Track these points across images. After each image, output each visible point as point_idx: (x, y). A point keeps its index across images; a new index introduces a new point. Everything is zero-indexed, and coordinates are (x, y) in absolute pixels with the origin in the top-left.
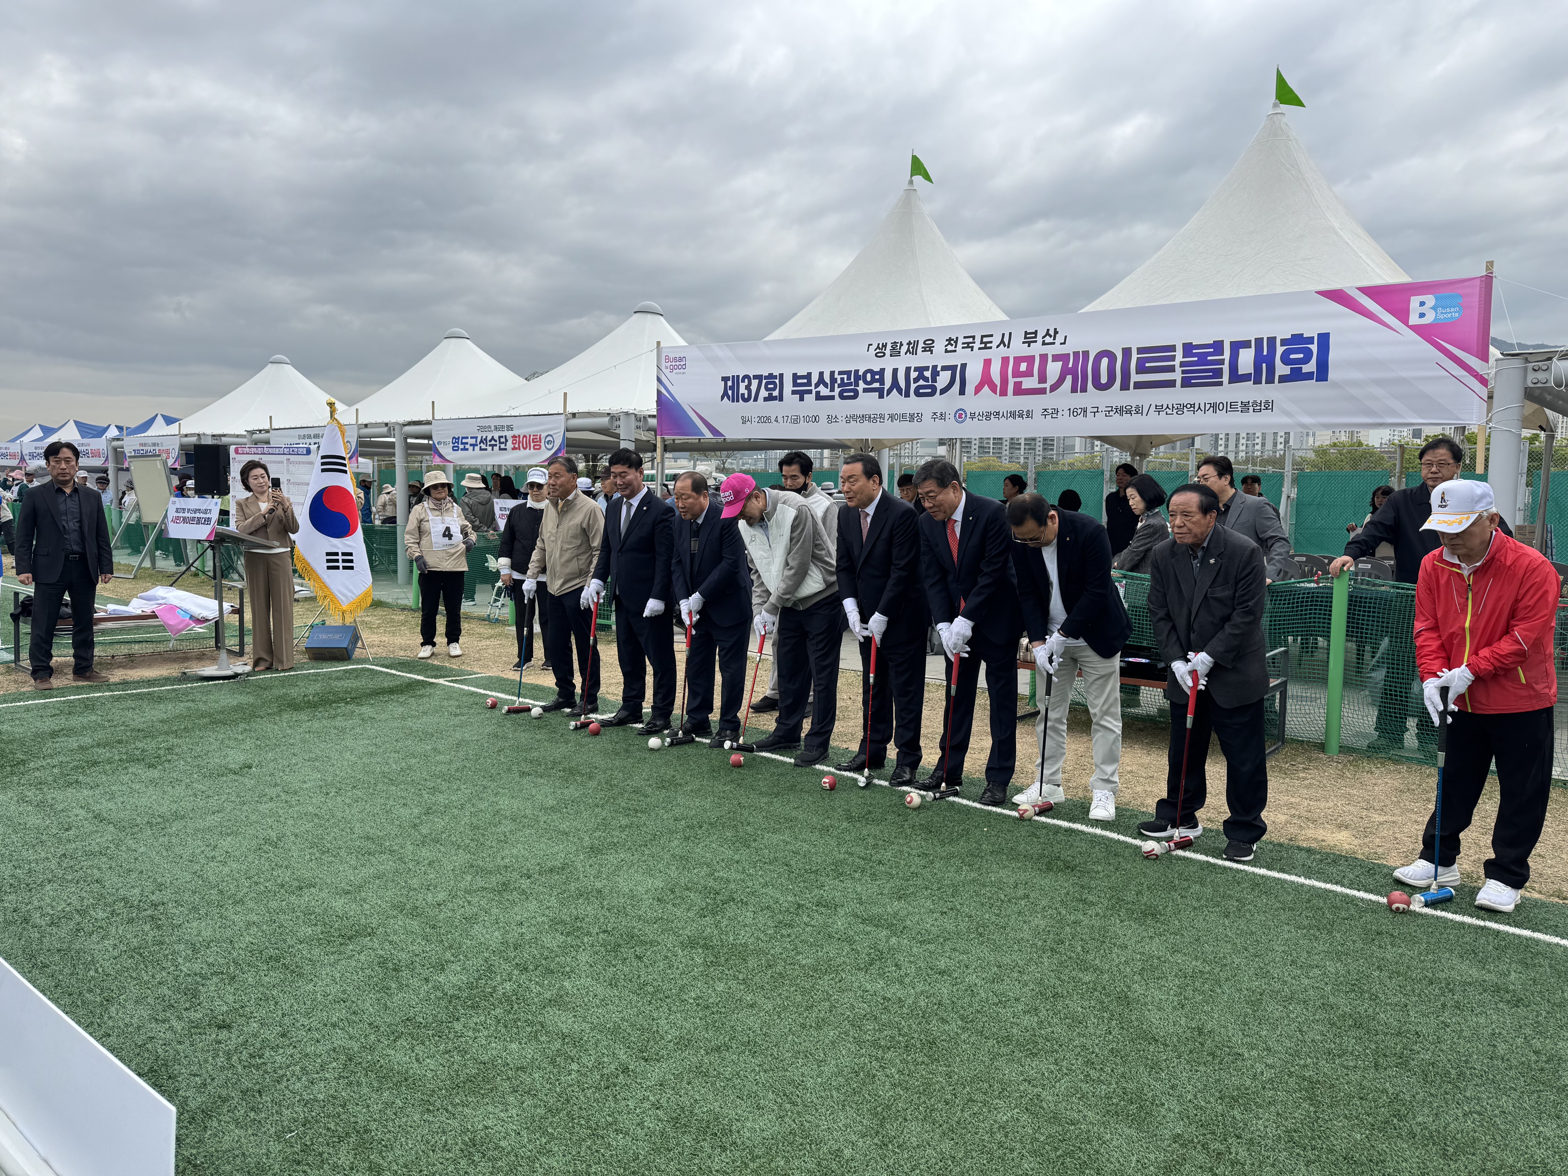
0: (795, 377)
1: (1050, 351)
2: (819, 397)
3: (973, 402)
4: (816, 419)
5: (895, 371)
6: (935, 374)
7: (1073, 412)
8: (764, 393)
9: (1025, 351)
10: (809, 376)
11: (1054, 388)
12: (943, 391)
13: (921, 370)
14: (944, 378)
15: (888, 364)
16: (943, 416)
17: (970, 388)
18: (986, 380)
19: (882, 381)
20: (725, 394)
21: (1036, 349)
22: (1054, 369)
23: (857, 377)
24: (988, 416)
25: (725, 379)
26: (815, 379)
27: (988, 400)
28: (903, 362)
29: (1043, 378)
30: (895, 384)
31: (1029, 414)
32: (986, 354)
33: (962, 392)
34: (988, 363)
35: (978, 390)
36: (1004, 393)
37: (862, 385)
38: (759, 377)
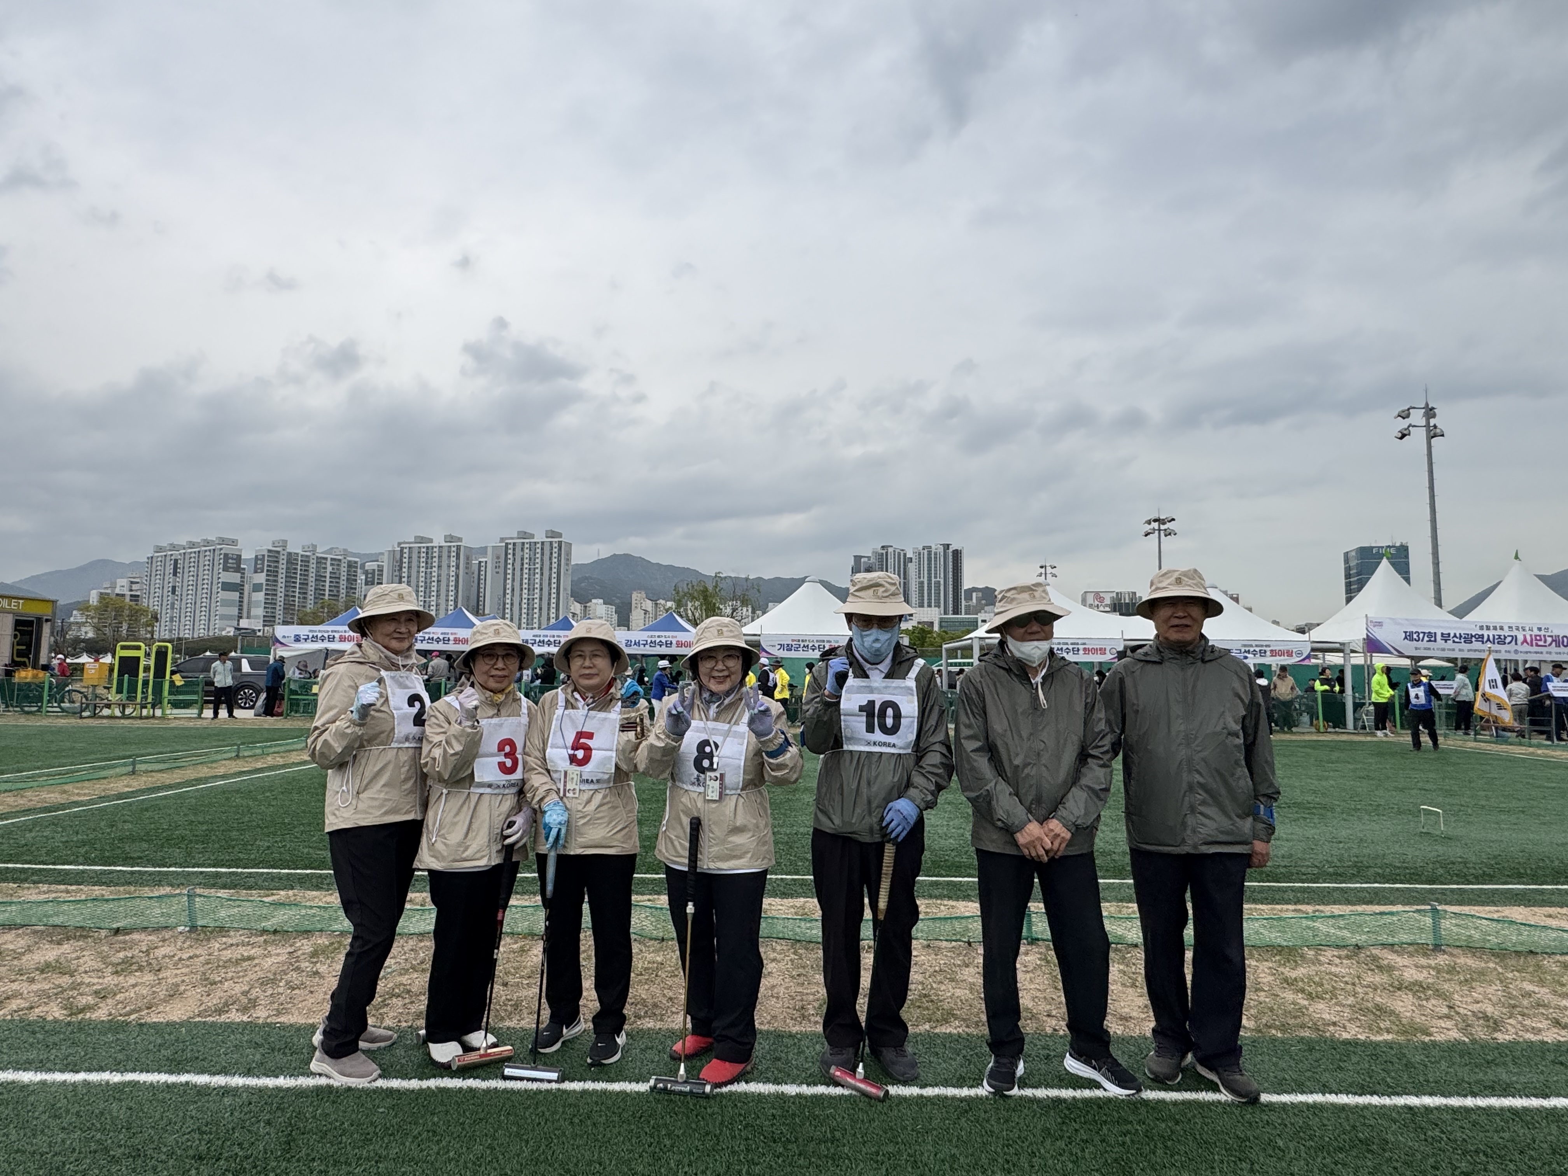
0: (1442, 634)
1: (1547, 634)
2: (1454, 642)
3: (1520, 648)
4: (1453, 650)
5: (1488, 636)
6: (1505, 638)
7: (1557, 653)
8: (1426, 639)
9: (1538, 633)
10: (1449, 634)
11: (1550, 645)
12: (1509, 643)
13: (1499, 636)
14: (1508, 639)
15: (1486, 633)
16: (1509, 652)
17: (1519, 642)
18: (1525, 641)
19: (1483, 638)
20: (1406, 638)
21: (1542, 633)
22: (1549, 640)
23: (1472, 636)
24: (1527, 652)
25: (1406, 632)
26: (1452, 635)
27: (1526, 648)
28: (1491, 633)
29: (1545, 641)
30: (1488, 640)
31: (1542, 653)
32: (1524, 633)
33: (1516, 644)
34: (1525, 636)
35: (1522, 643)
36: (1532, 645)
37: (1474, 639)
38: (1424, 633)
